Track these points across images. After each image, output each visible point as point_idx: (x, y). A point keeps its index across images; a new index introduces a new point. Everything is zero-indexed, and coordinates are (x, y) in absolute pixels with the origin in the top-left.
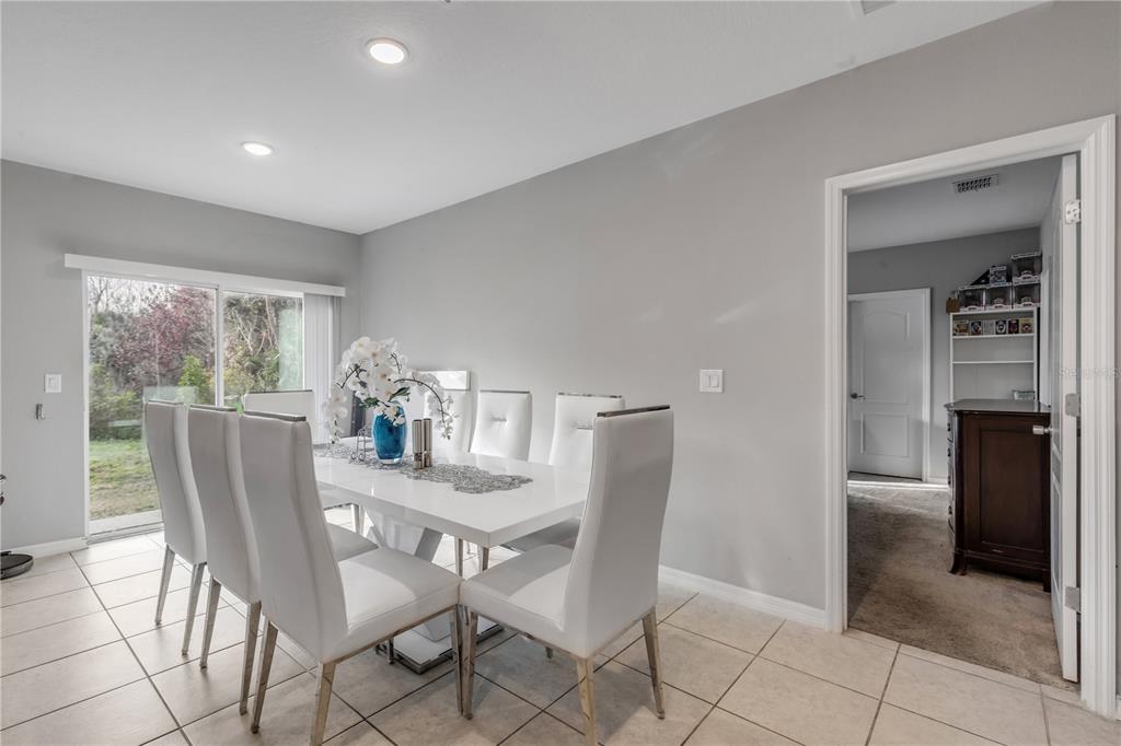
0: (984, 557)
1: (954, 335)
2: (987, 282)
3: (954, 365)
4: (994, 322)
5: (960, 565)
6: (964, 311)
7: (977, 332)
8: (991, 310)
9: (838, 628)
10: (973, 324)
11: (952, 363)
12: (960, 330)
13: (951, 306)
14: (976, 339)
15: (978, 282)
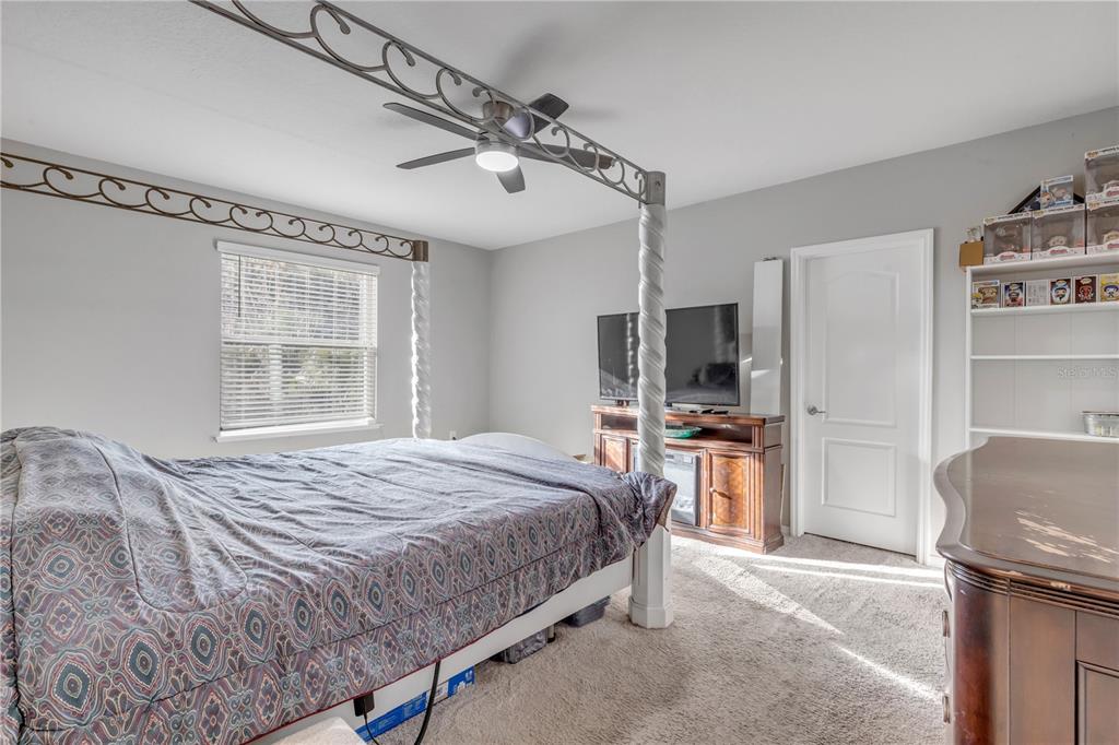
1: (974, 307)
2: (1037, 207)
3: (973, 361)
4: (1047, 283)
6: (992, 263)
7: (1015, 301)
8: (1042, 259)
10: (1007, 288)
11: (969, 356)
12: (983, 298)
13: (969, 254)
14: (1013, 315)
15: (1018, 209)
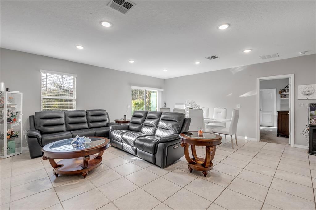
0: (282, 134)
2: (287, 88)
3: (281, 104)
5: (278, 136)
6: (282, 93)
7: (285, 97)
9: (258, 141)
12: (282, 97)
13: (280, 92)
15: (285, 88)
